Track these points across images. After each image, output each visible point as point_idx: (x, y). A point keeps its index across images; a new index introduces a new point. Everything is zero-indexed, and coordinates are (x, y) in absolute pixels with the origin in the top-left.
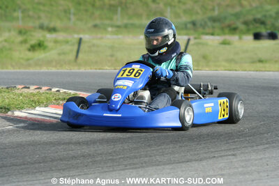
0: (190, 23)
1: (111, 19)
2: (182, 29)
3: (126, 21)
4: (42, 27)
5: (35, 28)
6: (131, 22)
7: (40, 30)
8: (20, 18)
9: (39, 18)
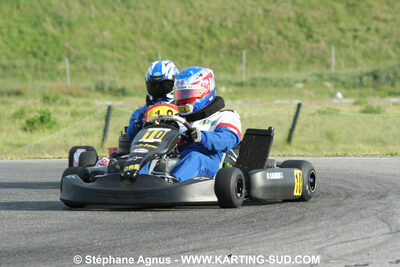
0: (368, 74)
1: (233, 71)
2: (354, 87)
3: (257, 74)
4: (100, 89)
5: (89, 89)
6: (264, 75)
7: (99, 94)
8: (68, 71)
9: (103, 71)
